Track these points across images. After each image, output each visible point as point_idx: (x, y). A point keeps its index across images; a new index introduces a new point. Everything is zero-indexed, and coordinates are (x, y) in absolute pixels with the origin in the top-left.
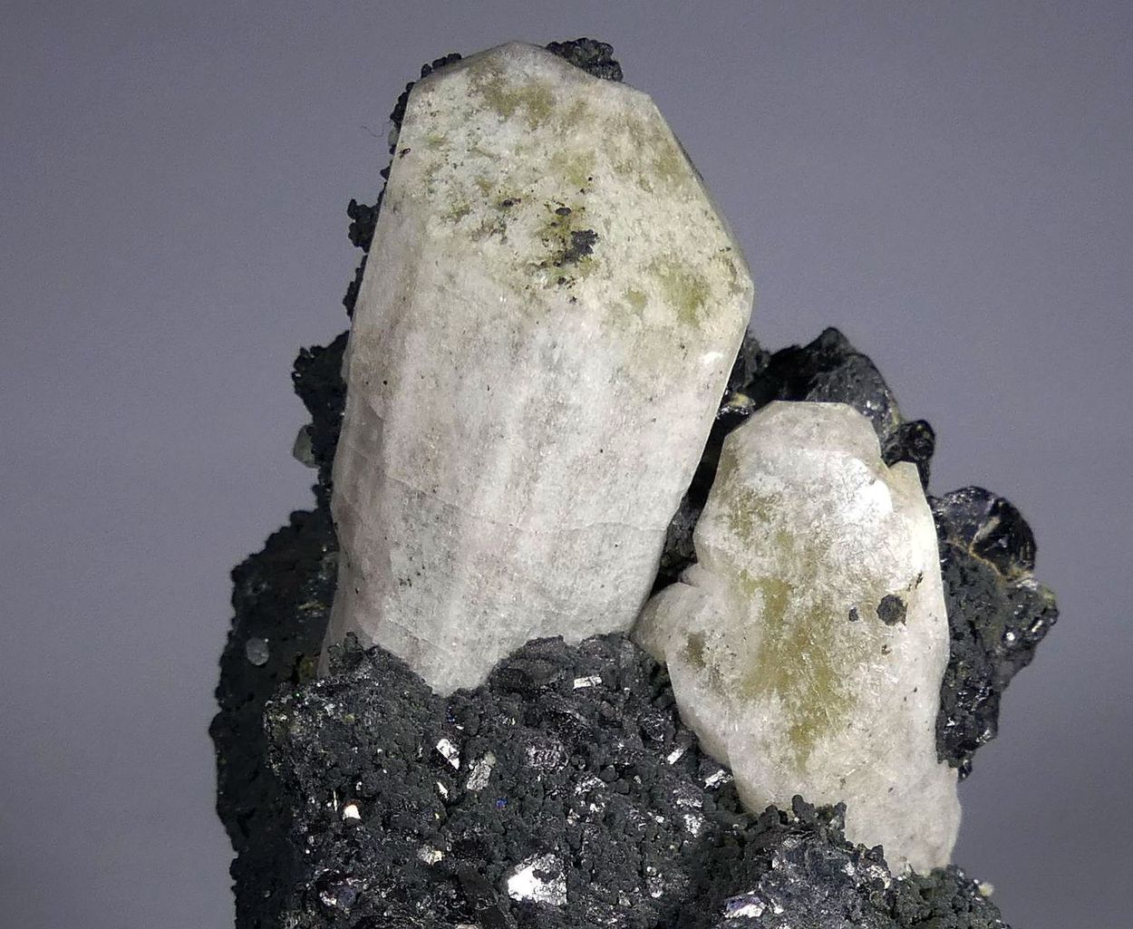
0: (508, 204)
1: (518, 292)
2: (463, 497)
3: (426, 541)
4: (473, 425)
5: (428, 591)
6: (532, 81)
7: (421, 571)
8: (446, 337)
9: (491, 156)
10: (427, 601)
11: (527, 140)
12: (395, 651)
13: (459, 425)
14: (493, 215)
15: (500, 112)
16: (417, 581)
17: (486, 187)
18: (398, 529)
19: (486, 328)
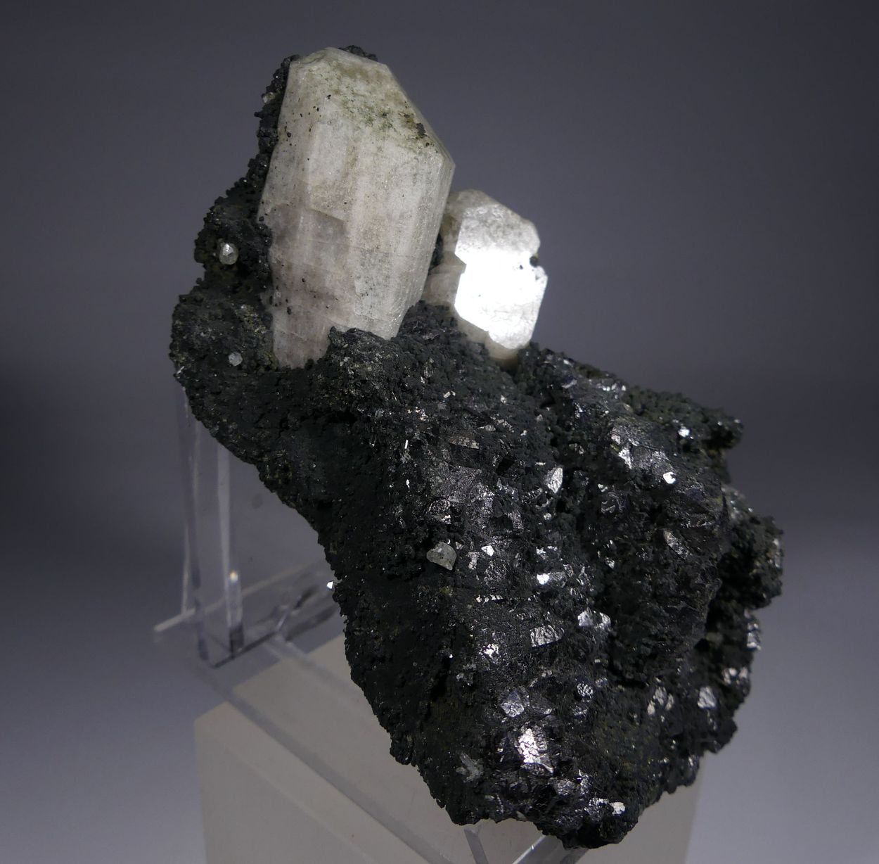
0: (384, 115)
1: (415, 152)
2: (393, 248)
3: (374, 272)
4: (396, 214)
5: (376, 295)
6: (353, 63)
7: (373, 287)
8: (379, 176)
9: (362, 96)
10: (376, 300)
11: (369, 88)
12: (360, 328)
13: (389, 216)
14: (383, 120)
15: (351, 77)
16: (370, 293)
17: (371, 108)
18: (358, 269)
19: (400, 169)
